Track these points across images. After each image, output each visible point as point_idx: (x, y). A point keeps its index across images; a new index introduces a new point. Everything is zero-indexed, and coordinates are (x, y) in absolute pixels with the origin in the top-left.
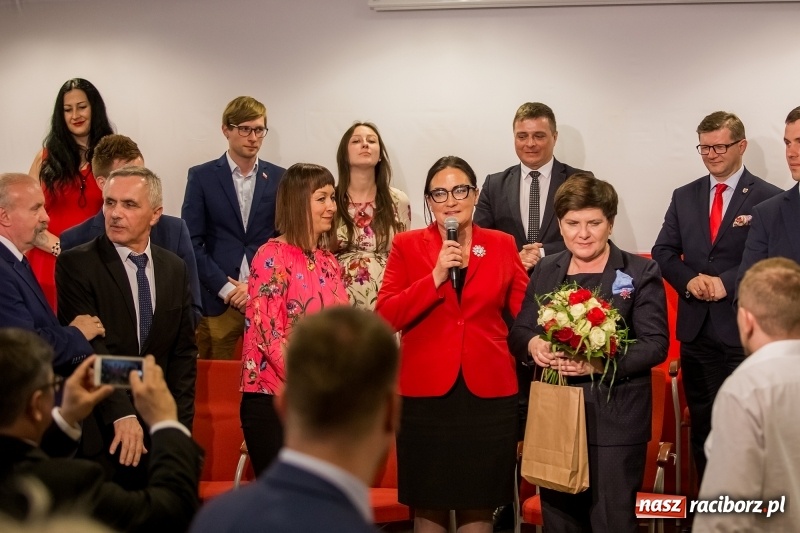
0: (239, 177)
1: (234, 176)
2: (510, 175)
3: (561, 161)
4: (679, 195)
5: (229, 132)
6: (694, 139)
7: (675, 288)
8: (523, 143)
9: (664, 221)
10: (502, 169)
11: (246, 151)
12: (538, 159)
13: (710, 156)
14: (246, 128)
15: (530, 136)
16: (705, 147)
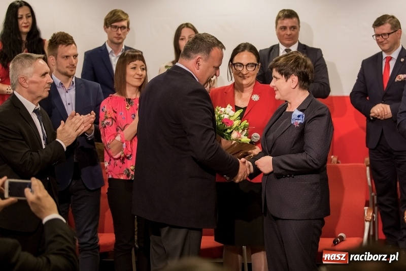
0: (113, 56)
1: (110, 56)
4: (365, 63)
5: (107, 29)
7: (364, 114)
9: (357, 78)
11: (116, 40)
13: (380, 40)
14: (116, 27)
16: (377, 35)
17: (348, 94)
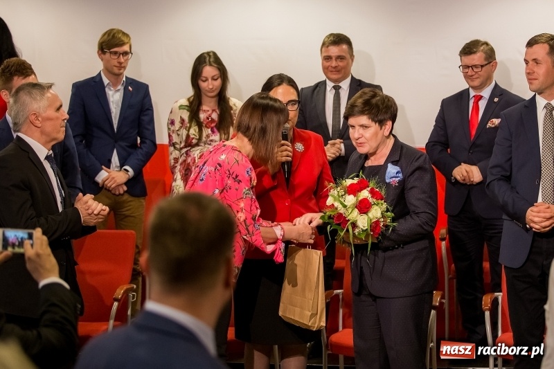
0: (111, 90)
1: (107, 89)
2: (318, 88)
3: (357, 77)
4: (446, 103)
5: (102, 55)
6: (457, 61)
7: (444, 175)
8: (328, 64)
9: (434, 123)
10: (312, 84)
11: (116, 70)
12: (340, 76)
13: (470, 73)
14: (116, 53)
15: (334, 58)
16: (465, 67)
17: (423, 146)
